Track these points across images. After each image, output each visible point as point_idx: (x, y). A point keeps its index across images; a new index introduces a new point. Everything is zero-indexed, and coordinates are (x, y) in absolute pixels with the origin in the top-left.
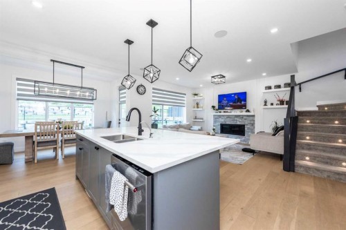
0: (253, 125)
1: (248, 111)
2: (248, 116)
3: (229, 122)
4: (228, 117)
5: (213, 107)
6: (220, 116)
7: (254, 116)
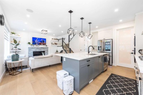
0: (48, 51)
1: (46, 46)
2: (46, 48)
3: (38, 50)
4: (37, 48)
5: (29, 43)
6: (33, 48)
7: (48, 48)
